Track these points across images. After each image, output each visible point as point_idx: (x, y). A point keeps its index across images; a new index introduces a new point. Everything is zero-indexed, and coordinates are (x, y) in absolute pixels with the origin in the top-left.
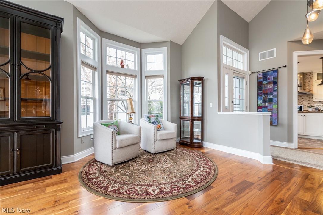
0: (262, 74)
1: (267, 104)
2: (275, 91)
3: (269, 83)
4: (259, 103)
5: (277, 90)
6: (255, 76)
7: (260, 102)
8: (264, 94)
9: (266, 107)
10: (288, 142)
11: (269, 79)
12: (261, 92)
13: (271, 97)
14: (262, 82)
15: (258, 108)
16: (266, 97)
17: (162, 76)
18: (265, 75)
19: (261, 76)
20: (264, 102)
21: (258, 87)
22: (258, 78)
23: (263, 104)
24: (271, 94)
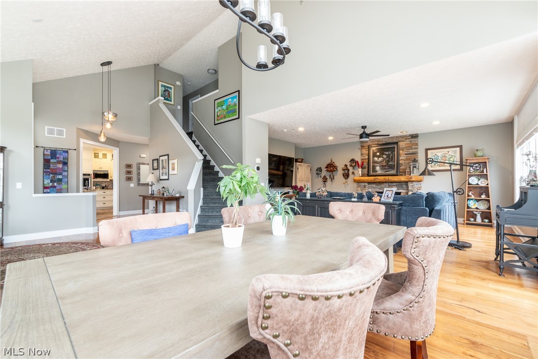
0: (49, 151)
1: (55, 184)
2: (65, 171)
3: (59, 162)
4: (45, 183)
5: (67, 171)
6: (41, 152)
7: (47, 182)
8: (52, 174)
9: (55, 187)
11: (58, 158)
12: (49, 170)
13: (60, 177)
14: (49, 160)
15: (45, 188)
16: (54, 177)
18: (54, 153)
19: (49, 153)
20: (52, 181)
21: (44, 164)
22: (44, 155)
23: (51, 184)
24: (61, 174)
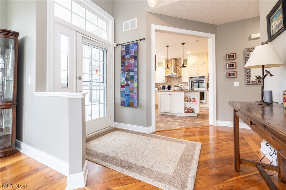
0: (125, 47)
1: (129, 82)
2: (135, 66)
3: (131, 58)
4: (122, 81)
5: (137, 66)
6: (119, 49)
7: (124, 79)
8: (127, 71)
9: (129, 85)
10: (146, 127)
11: (131, 53)
12: (124, 68)
13: (132, 74)
14: (125, 56)
15: (122, 86)
16: (128, 74)
18: (128, 47)
19: (124, 49)
20: (127, 79)
21: (121, 62)
22: (121, 51)
23: (126, 82)
24: (132, 71)
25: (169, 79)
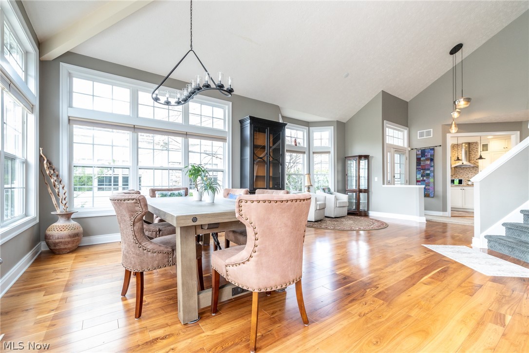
0: (420, 151)
1: (425, 178)
2: (432, 166)
3: (427, 159)
5: (433, 166)
6: (414, 153)
7: (419, 176)
8: (422, 169)
9: (424, 181)
10: (442, 212)
11: (426, 156)
12: (420, 167)
13: (428, 172)
14: (420, 158)
15: (417, 181)
16: (424, 172)
17: (329, 152)
18: (423, 152)
19: (420, 153)
20: (422, 176)
21: (417, 162)
22: (417, 155)
23: (422, 178)
24: (428, 170)
25: (457, 170)
